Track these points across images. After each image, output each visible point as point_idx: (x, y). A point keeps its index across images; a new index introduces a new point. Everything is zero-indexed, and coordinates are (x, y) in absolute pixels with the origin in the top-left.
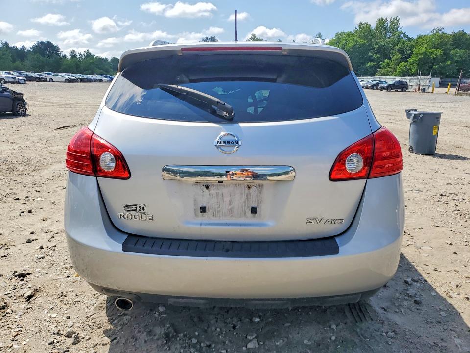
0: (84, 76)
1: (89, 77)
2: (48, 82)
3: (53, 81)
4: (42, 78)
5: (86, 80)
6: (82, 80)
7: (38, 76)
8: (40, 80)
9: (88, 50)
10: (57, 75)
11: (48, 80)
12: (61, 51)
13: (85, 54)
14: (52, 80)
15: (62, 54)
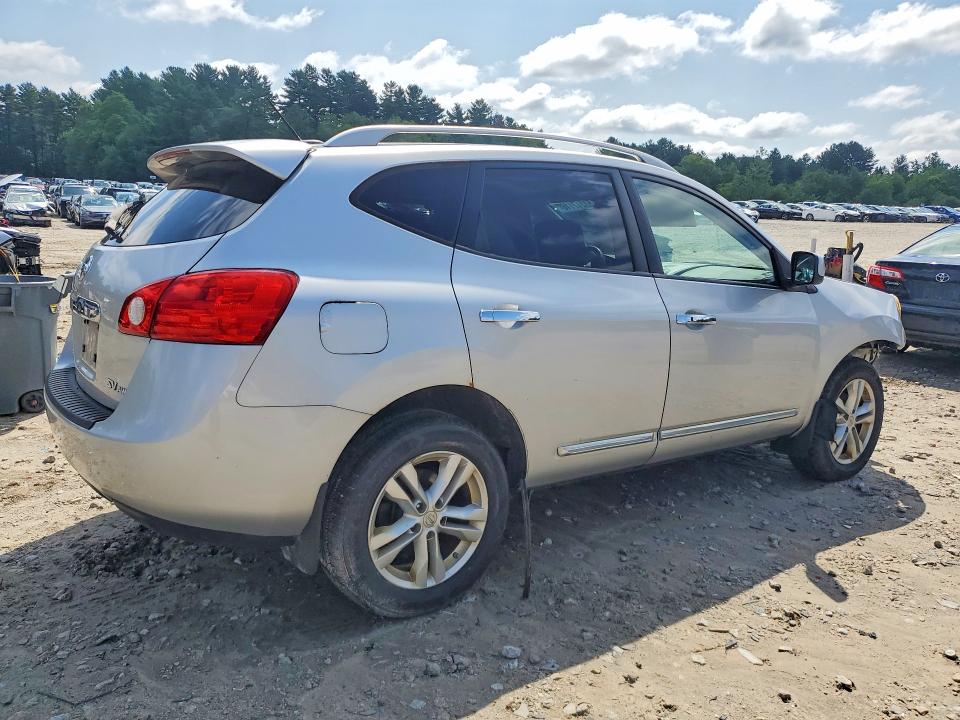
0: (883, 209)
1: (894, 210)
2: (804, 220)
3: (813, 220)
4: (795, 214)
5: (883, 218)
6: (873, 218)
7: (788, 210)
8: (790, 216)
9: (935, 155)
10: (824, 208)
11: (804, 216)
12: (875, 159)
13: (927, 164)
14: (810, 218)
15: (875, 167)
